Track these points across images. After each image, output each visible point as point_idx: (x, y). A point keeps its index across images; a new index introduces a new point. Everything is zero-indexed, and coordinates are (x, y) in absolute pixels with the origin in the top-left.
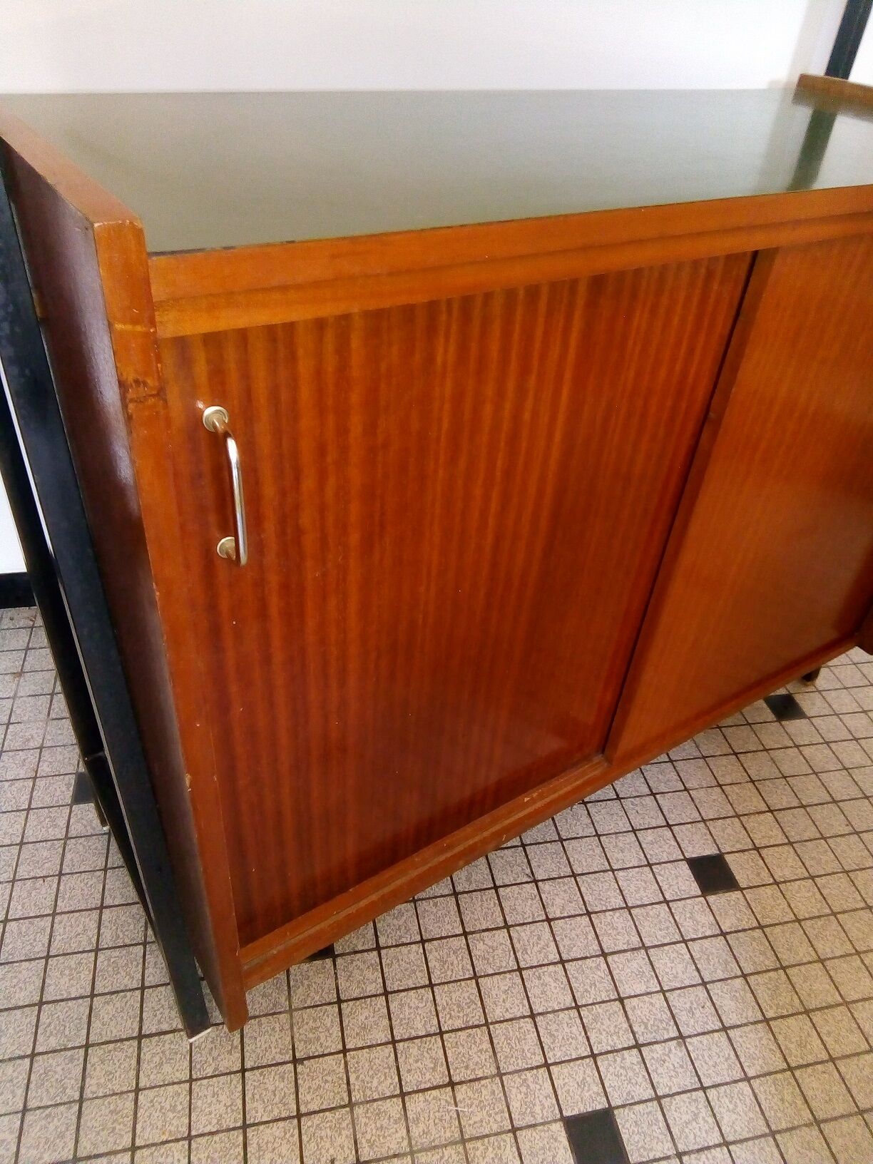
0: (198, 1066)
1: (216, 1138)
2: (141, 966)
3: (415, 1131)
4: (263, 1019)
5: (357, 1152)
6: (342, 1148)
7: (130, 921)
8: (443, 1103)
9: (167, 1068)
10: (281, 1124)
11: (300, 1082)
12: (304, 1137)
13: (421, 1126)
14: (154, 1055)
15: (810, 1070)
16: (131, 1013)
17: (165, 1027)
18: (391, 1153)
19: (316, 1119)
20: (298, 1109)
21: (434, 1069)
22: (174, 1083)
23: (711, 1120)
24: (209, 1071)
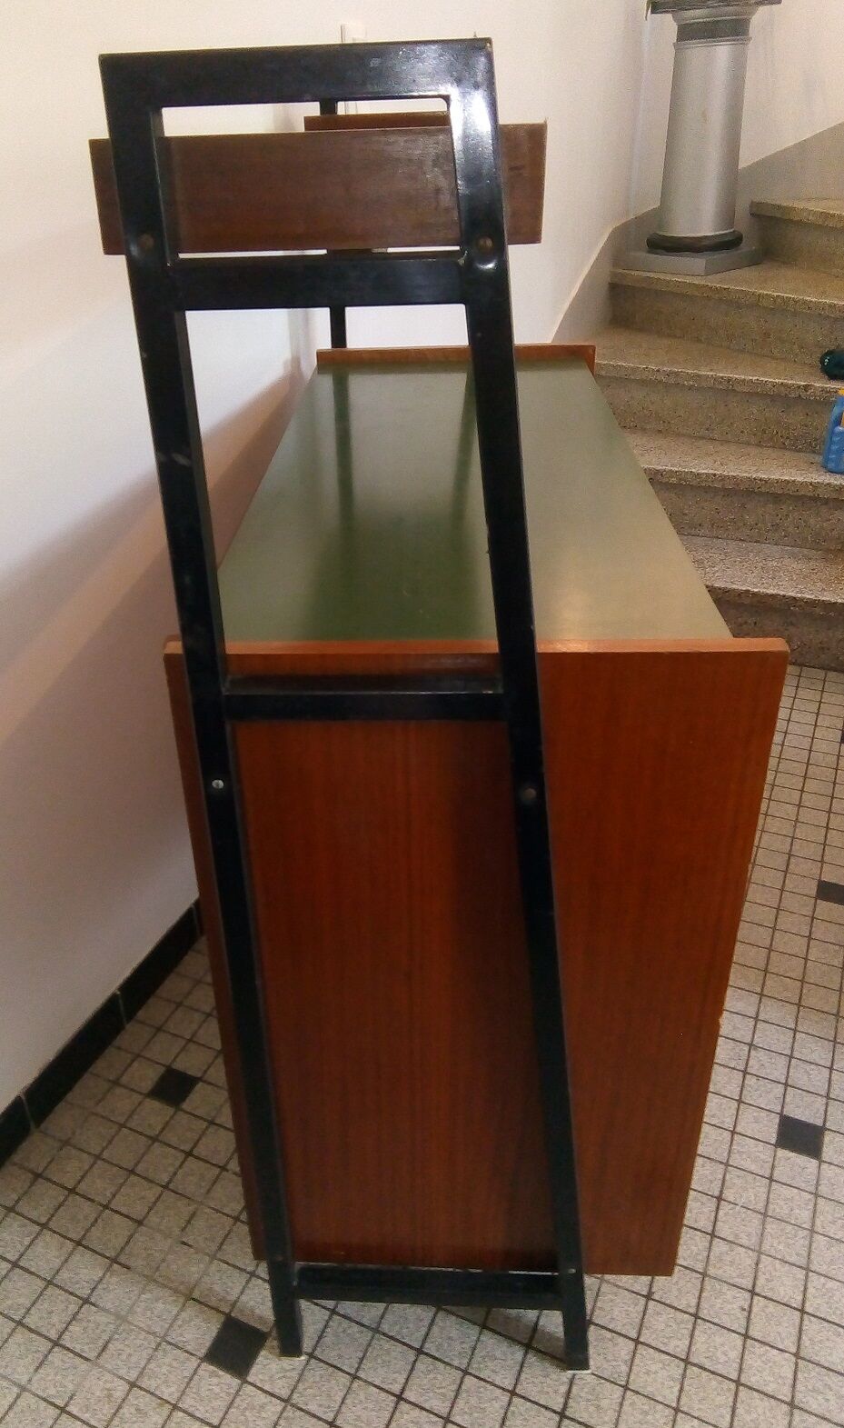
0: (616, 1376)
1: (686, 1388)
2: (488, 1386)
3: (744, 1241)
4: (599, 1304)
5: (742, 1289)
6: (735, 1297)
7: (431, 1376)
8: (731, 1212)
9: (604, 1403)
10: (697, 1333)
11: (668, 1302)
12: (716, 1321)
13: (742, 1235)
14: (586, 1409)
15: (804, 997)
16: (533, 1413)
17: (563, 1389)
18: (754, 1266)
19: (704, 1304)
20: (691, 1314)
21: (703, 1204)
22: (621, 1405)
23: (813, 1067)
24: (624, 1369)
